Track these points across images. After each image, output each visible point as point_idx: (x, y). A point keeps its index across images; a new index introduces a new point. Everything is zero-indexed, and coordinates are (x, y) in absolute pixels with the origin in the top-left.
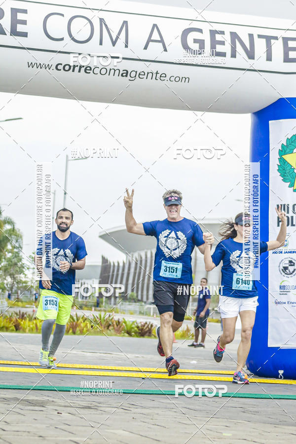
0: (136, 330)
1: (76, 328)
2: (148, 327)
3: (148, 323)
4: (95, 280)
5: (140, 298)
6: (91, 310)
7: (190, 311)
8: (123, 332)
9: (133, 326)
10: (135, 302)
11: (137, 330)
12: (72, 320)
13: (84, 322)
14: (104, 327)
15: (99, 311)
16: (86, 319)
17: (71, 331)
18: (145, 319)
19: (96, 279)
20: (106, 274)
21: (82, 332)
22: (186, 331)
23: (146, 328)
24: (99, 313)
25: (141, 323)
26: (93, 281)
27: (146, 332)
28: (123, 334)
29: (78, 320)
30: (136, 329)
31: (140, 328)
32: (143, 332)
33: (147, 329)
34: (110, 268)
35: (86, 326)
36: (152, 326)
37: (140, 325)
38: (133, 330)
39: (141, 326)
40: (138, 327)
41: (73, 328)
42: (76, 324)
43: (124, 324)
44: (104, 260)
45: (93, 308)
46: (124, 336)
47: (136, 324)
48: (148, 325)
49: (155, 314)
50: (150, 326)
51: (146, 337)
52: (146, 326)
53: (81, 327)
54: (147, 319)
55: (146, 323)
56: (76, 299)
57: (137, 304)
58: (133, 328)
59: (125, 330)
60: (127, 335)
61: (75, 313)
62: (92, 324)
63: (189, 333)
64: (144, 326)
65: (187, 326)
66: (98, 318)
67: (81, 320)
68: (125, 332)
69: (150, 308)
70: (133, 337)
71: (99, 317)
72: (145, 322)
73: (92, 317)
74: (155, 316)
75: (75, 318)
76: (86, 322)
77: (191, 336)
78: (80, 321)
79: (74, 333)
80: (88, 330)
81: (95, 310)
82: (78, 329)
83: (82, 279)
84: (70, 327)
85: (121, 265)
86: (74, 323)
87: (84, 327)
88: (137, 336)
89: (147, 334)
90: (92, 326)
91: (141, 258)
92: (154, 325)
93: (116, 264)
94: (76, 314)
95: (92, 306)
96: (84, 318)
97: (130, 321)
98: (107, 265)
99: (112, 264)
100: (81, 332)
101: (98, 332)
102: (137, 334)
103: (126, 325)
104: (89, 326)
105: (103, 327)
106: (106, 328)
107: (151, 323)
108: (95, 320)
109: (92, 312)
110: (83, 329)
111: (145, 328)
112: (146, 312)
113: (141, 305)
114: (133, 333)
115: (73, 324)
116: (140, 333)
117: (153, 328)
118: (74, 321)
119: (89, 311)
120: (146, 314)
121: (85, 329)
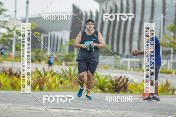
0: (109, 85)
1: (44, 83)
2: (123, 81)
3: (123, 78)
4: (65, 32)
5: (115, 50)
6: (62, 65)
7: (171, 64)
8: (95, 87)
9: (107, 81)
10: (110, 55)
11: (111, 85)
12: (39, 76)
13: (52, 77)
14: (75, 83)
15: (70, 65)
16: (54, 74)
17: (38, 87)
18: (120, 73)
19: (67, 30)
20: (78, 26)
21: (50, 88)
22: (165, 86)
23: (121, 83)
24: (69, 67)
25: (115, 77)
26: (64, 33)
27: (121, 87)
28: (95, 90)
29: (45, 75)
30: (109, 83)
31: (114, 82)
32: (118, 87)
33: (123, 83)
34: (82, 18)
35: (55, 81)
36: (127, 80)
37: (114, 80)
38: (106, 85)
39: (116, 81)
40: (112, 82)
41: (40, 84)
42: (43, 79)
43: (96, 79)
44: (76, 10)
45: (64, 63)
46: (96, 91)
47: (109, 78)
48: (123, 80)
49: (132, 68)
50: (125, 81)
51: (121, 92)
52: (121, 80)
53: (49, 83)
54: (122, 73)
55: (121, 77)
56: (45, 52)
57: (112, 57)
58: (106, 83)
59: (97, 85)
60: (100, 91)
61: (42, 68)
62: (62, 79)
63: (169, 89)
64: (119, 81)
65: (167, 80)
66: (67, 72)
67: (49, 75)
68: (98, 88)
69: (127, 62)
70: (106, 92)
71: (69, 72)
72: (119, 77)
73: (62, 72)
74: (132, 70)
75: (42, 73)
76: (54, 77)
77: (171, 91)
78: (47, 76)
79: (41, 89)
80: (56, 86)
81: (66, 65)
82: (45, 84)
83: (51, 31)
84: (37, 83)
85: (94, 14)
86: (41, 78)
87: (52, 83)
88: (111, 92)
89: (122, 89)
90: (61, 82)
91: (116, 6)
92: (130, 80)
93: (89, 14)
94: (44, 69)
95: (62, 60)
96: (52, 73)
97: (103, 76)
98: (79, 15)
99: (84, 14)
100: (48, 88)
101: (68, 87)
102: (111, 89)
103: (99, 80)
104: (57, 81)
105: (73, 82)
106: (76, 83)
107: (126, 78)
108: (64, 75)
109: (62, 67)
110: (51, 85)
111: (119, 82)
112: (122, 66)
113: (117, 58)
114: (107, 89)
115: (40, 80)
116: (114, 88)
117: (128, 83)
118: (41, 76)
119: (59, 66)
120: (122, 69)
121: (53, 85)
